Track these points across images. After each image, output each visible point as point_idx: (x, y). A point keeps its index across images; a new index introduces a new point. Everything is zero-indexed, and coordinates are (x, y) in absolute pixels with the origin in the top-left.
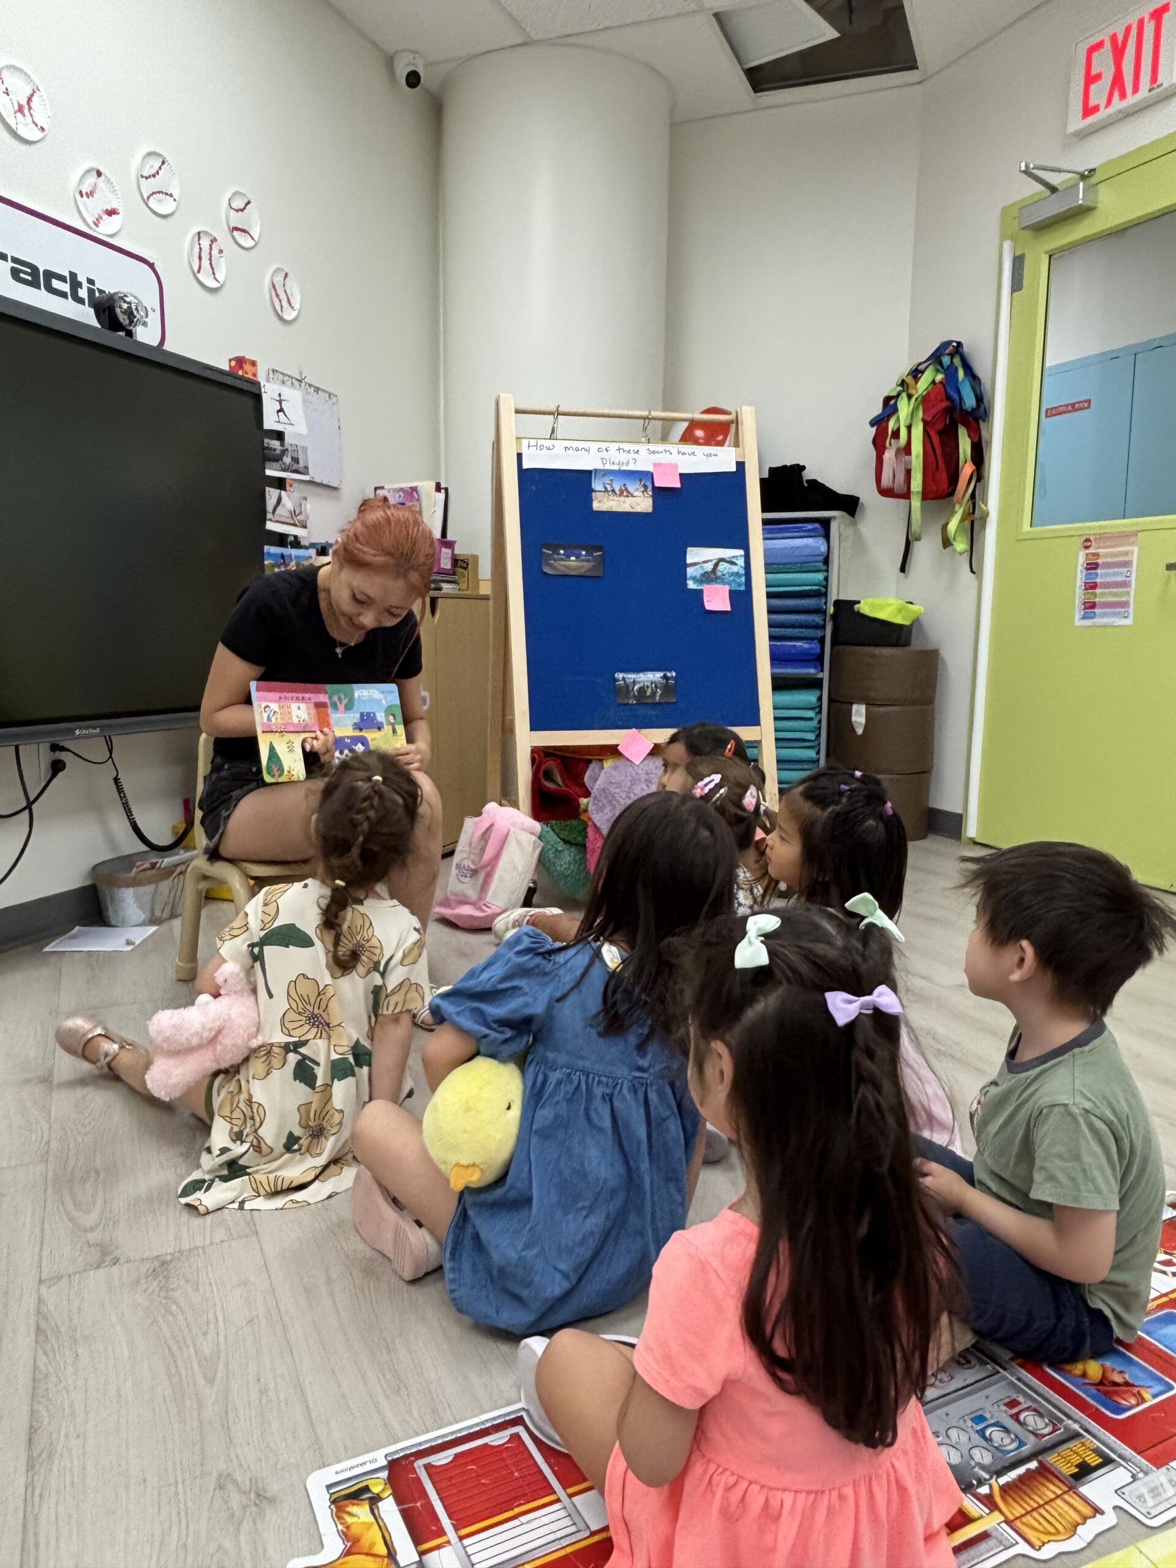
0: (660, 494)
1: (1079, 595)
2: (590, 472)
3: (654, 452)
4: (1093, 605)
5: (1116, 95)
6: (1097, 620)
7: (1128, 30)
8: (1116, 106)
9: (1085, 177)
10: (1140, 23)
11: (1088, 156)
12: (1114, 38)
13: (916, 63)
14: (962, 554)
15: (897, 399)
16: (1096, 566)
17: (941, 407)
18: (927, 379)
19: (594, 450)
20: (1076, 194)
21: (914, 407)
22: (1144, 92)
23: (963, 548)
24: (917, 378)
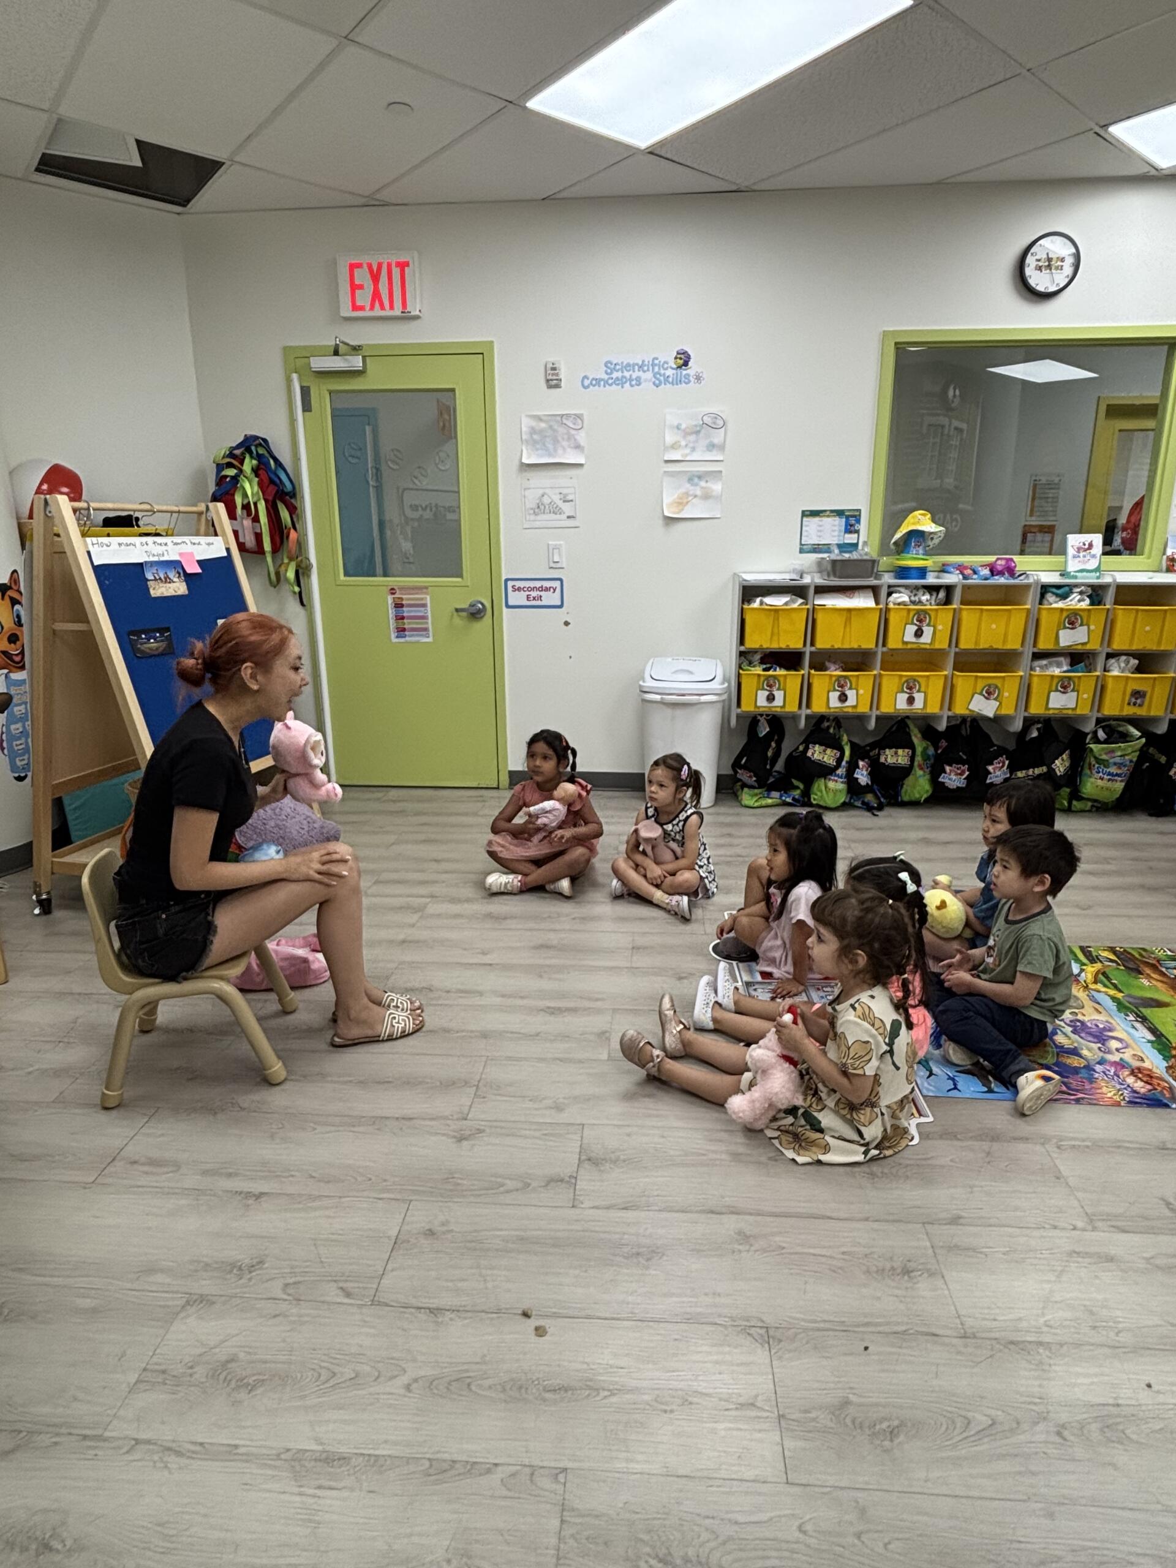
0: (189, 578)
1: (392, 624)
2: (141, 565)
3: (177, 544)
4: (404, 630)
5: (377, 305)
6: (408, 639)
7: (380, 265)
8: (377, 312)
9: (356, 349)
10: (389, 265)
11: (354, 335)
12: (370, 266)
13: (184, 202)
14: (295, 593)
15: (235, 479)
16: (402, 606)
17: (272, 489)
18: (248, 465)
19: (138, 544)
20: (357, 362)
21: (256, 488)
22: (397, 311)
23: (297, 589)
24: (242, 463)
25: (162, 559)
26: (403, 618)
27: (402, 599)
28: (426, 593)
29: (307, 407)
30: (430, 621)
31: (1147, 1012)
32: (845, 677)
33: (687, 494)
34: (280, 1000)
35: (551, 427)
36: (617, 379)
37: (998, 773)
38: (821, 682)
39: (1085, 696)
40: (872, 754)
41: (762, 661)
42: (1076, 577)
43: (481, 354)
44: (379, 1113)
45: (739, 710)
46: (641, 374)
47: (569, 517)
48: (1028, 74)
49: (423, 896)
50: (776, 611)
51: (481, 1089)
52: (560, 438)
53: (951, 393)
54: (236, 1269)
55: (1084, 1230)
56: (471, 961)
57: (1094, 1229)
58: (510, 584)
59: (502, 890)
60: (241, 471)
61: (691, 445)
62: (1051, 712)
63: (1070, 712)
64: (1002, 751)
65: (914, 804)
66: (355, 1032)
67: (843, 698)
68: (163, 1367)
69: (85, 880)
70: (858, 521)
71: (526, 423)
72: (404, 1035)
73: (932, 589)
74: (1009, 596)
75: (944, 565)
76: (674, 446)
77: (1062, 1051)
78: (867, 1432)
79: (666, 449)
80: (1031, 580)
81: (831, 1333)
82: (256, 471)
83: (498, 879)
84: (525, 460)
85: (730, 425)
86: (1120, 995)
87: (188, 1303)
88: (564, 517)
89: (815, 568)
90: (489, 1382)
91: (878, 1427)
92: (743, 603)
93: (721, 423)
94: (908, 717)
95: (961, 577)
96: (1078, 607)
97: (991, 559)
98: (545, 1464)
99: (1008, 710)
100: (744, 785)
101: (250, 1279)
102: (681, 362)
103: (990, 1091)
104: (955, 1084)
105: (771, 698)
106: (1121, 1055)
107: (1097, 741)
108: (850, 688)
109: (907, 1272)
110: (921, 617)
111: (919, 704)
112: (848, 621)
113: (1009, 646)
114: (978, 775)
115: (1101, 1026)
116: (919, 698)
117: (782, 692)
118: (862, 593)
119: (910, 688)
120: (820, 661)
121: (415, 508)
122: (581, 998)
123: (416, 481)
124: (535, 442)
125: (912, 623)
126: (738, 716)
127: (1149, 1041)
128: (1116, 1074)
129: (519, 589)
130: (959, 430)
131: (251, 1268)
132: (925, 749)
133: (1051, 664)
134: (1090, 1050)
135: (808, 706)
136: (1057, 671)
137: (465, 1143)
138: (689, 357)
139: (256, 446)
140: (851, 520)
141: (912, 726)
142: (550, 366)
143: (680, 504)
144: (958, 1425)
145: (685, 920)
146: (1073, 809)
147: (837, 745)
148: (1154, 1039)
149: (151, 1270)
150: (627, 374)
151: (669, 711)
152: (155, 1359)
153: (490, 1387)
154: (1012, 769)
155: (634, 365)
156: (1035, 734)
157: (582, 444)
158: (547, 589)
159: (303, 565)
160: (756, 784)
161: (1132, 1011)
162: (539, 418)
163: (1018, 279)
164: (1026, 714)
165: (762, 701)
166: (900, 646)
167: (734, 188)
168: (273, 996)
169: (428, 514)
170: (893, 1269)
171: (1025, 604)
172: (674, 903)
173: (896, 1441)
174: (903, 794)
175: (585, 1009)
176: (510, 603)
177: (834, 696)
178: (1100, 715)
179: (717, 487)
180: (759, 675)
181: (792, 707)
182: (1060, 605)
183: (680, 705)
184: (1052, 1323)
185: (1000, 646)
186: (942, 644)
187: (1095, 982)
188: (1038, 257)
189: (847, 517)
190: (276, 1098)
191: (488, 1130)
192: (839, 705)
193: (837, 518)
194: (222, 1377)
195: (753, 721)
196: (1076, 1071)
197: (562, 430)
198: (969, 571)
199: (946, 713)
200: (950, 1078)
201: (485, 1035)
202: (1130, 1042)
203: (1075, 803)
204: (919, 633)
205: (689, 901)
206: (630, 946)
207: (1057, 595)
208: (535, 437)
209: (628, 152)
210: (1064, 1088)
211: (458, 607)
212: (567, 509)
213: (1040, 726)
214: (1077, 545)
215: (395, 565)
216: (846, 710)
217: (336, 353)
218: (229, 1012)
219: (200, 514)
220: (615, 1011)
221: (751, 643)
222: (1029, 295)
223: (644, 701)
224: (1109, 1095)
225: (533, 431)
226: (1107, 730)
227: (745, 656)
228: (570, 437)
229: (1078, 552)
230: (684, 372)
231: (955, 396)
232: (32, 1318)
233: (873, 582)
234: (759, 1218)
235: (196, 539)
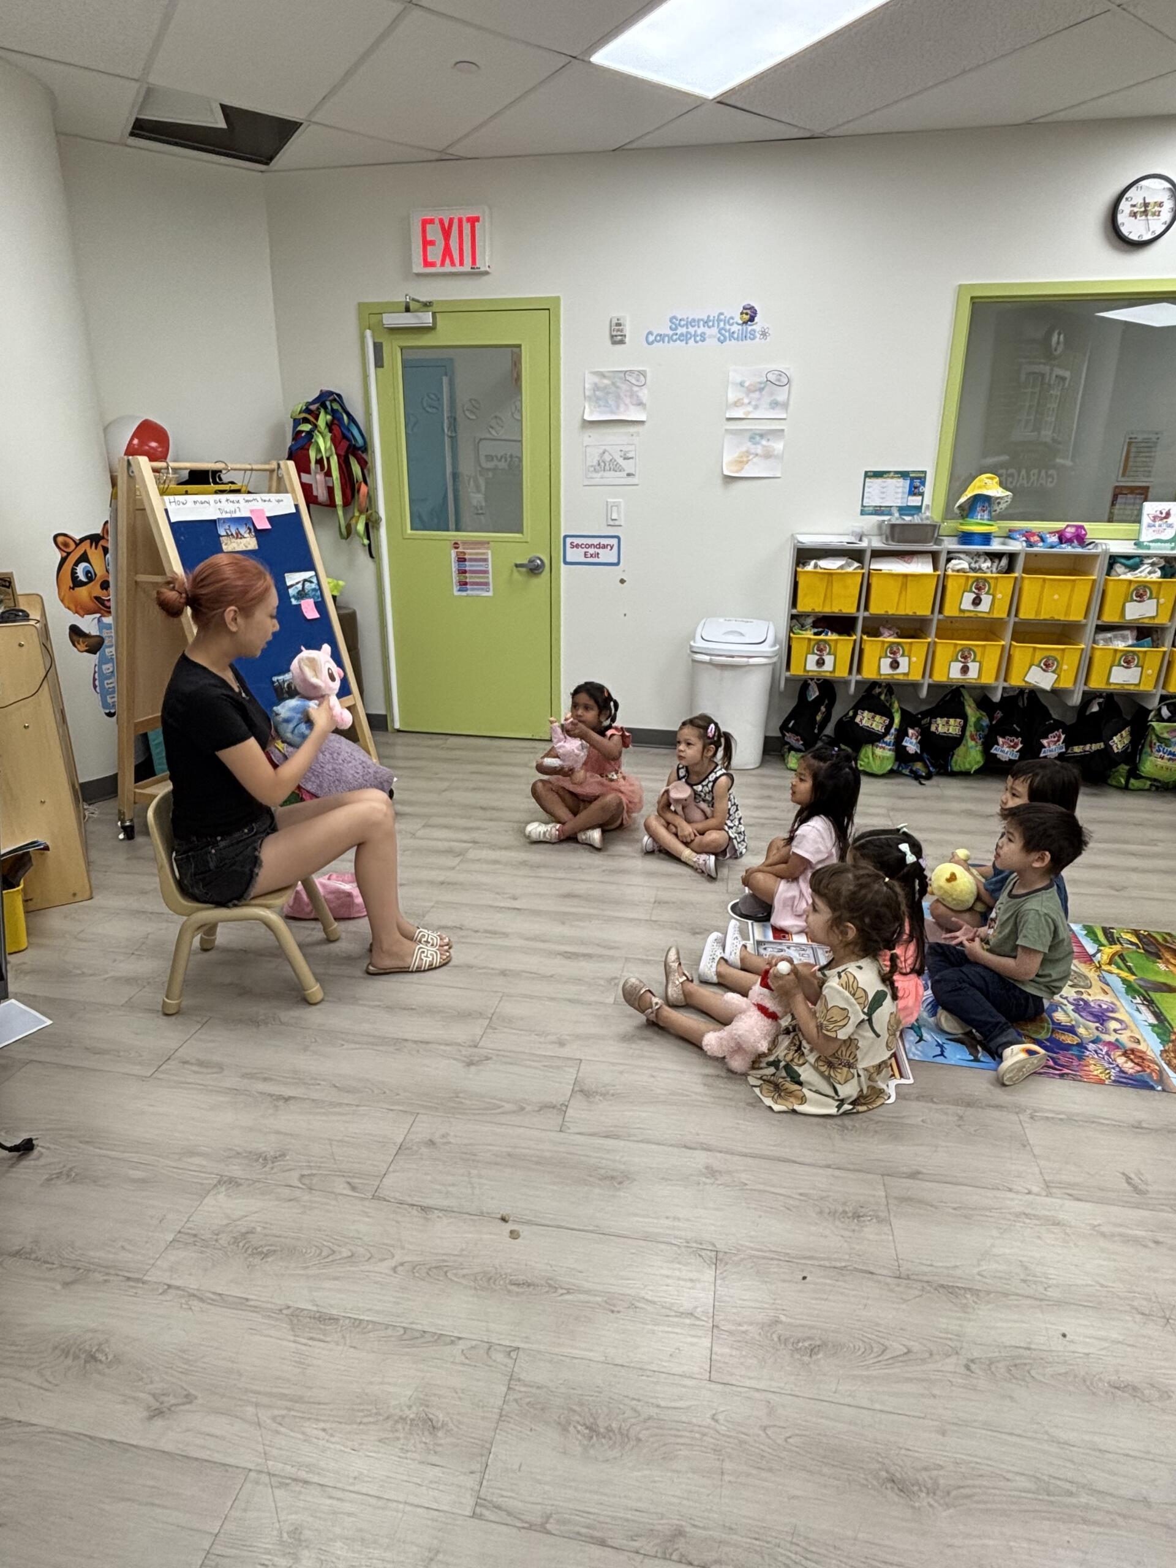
0: (259, 534)
1: (455, 577)
2: (214, 521)
3: (247, 501)
4: (466, 584)
5: (448, 261)
6: (469, 592)
7: (451, 221)
8: (448, 268)
9: (427, 305)
10: (460, 220)
11: (425, 292)
12: (441, 221)
13: (267, 160)
14: (364, 545)
15: (310, 434)
16: (465, 560)
17: (345, 444)
18: (323, 419)
19: (212, 503)
20: (427, 318)
21: (329, 443)
22: (467, 267)
23: (366, 542)
24: (317, 418)
25: (234, 515)
26: (465, 572)
27: (464, 553)
28: (488, 548)
29: (379, 364)
30: (490, 575)
31: (1155, 996)
32: (899, 644)
33: (748, 453)
34: (324, 929)
35: (613, 384)
36: (682, 335)
37: (1053, 747)
38: (873, 648)
39: (1150, 672)
40: (923, 722)
41: (815, 625)
42: (1149, 548)
43: (548, 309)
44: (401, 1035)
45: (788, 674)
46: (706, 330)
47: (629, 475)
48: (1119, 10)
49: (465, 842)
50: (830, 575)
51: (494, 1021)
52: (622, 395)
53: (1055, 339)
54: (262, 1158)
55: (1037, 1195)
56: (502, 904)
57: (1049, 1195)
58: (569, 540)
59: (542, 838)
60: (316, 426)
61: (753, 403)
62: (1112, 687)
63: (1132, 688)
64: (1058, 725)
65: (964, 775)
66: (388, 963)
67: (895, 665)
68: (194, 1232)
69: (150, 813)
70: (923, 483)
71: (590, 380)
72: (431, 968)
73: (995, 556)
74: (1076, 566)
75: (1010, 531)
76: (737, 404)
77: (1059, 1027)
78: (790, 1347)
79: (728, 407)
80: (1099, 550)
81: (776, 1262)
82: (330, 426)
83: (536, 829)
84: (587, 417)
85: (794, 384)
86: (1132, 978)
87: (219, 1182)
88: (624, 474)
89: (875, 531)
90: (465, 1272)
91: (800, 1344)
92: (797, 565)
93: (785, 381)
94: (963, 686)
95: (1024, 544)
96: (1148, 579)
97: (1060, 525)
98: (501, 1342)
99: (1066, 683)
100: (792, 748)
101: (272, 1168)
102: (747, 317)
103: (976, 1060)
104: (942, 1051)
105: (820, 663)
106: (1118, 1036)
107: (1160, 719)
108: (903, 655)
109: (857, 1216)
110: (980, 586)
111: (973, 674)
112: (904, 586)
113: (1073, 618)
114: (1031, 750)
115: (1104, 1006)
116: (974, 667)
117: (832, 657)
118: (920, 559)
119: (965, 657)
120: (874, 627)
121: (490, 458)
122: (598, 945)
123: (493, 432)
124: (598, 399)
125: (971, 591)
126: (787, 679)
127: (1150, 1025)
128: (1107, 1054)
129: (577, 546)
130: (1063, 379)
131: (275, 1159)
132: (979, 720)
133: (1115, 637)
134: (1086, 1029)
135: (859, 671)
136: (1120, 645)
137: (473, 1068)
138: (755, 312)
139: (331, 401)
140: (915, 482)
141: (967, 696)
142: (615, 321)
143: (741, 462)
144: (875, 1350)
145: (712, 878)
146: (1130, 786)
147: (887, 713)
148: (1155, 1022)
149: (192, 1153)
150: (692, 330)
151: (718, 672)
152: (188, 1225)
153: (464, 1276)
154: (1068, 743)
155: (699, 320)
156: (1095, 708)
157: (644, 401)
158: (604, 547)
159: (373, 519)
160: (802, 748)
161: (1140, 994)
162: (602, 375)
163: (1110, 229)
164: (1086, 688)
165: (811, 665)
166: (956, 614)
167: (808, 135)
168: (319, 926)
169: (503, 465)
170: (845, 1212)
171: (1092, 574)
172: (701, 862)
173: (814, 1357)
174: (953, 764)
175: (601, 956)
176: (568, 559)
177: (886, 662)
178: (1164, 692)
179: (778, 446)
180: (810, 639)
181: (842, 673)
182: (1129, 576)
183: (729, 667)
184: (984, 1273)
185: (1062, 618)
186: (1001, 613)
187: (1110, 964)
188: (1133, 202)
189: (912, 479)
190: (313, 1016)
191: (494, 1058)
192: (890, 671)
193: (901, 480)
194: (241, 1244)
195: (804, 685)
196: (1067, 1047)
197: (624, 387)
198: (1036, 538)
199: (1002, 684)
200: (938, 1045)
201: (504, 973)
202: (1131, 1024)
203: (1132, 781)
204: (977, 602)
205: (716, 860)
206: (652, 900)
207: (1126, 566)
208: (597, 393)
209: (697, 104)
210: (1051, 1063)
211: (518, 562)
212: (628, 466)
213: (1101, 700)
214: (1153, 513)
215: (466, 518)
216: (896, 677)
217: (407, 310)
218: (273, 937)
219: (272, 471)
220: (627, 959)
221: (803, 606)
222: (1121, 244)
223: (694, 661)
224: (1095, 1073)
225: (596, 387)
226: (1172, 708)
227: (797, 619)
228: (632, 395)
229: (1154, 521)
230: (750, 328)
231: (1058, 343)
232: (95, 1182)
233: (935, 548)
234: (728, 1157)
235: (266, 496)
